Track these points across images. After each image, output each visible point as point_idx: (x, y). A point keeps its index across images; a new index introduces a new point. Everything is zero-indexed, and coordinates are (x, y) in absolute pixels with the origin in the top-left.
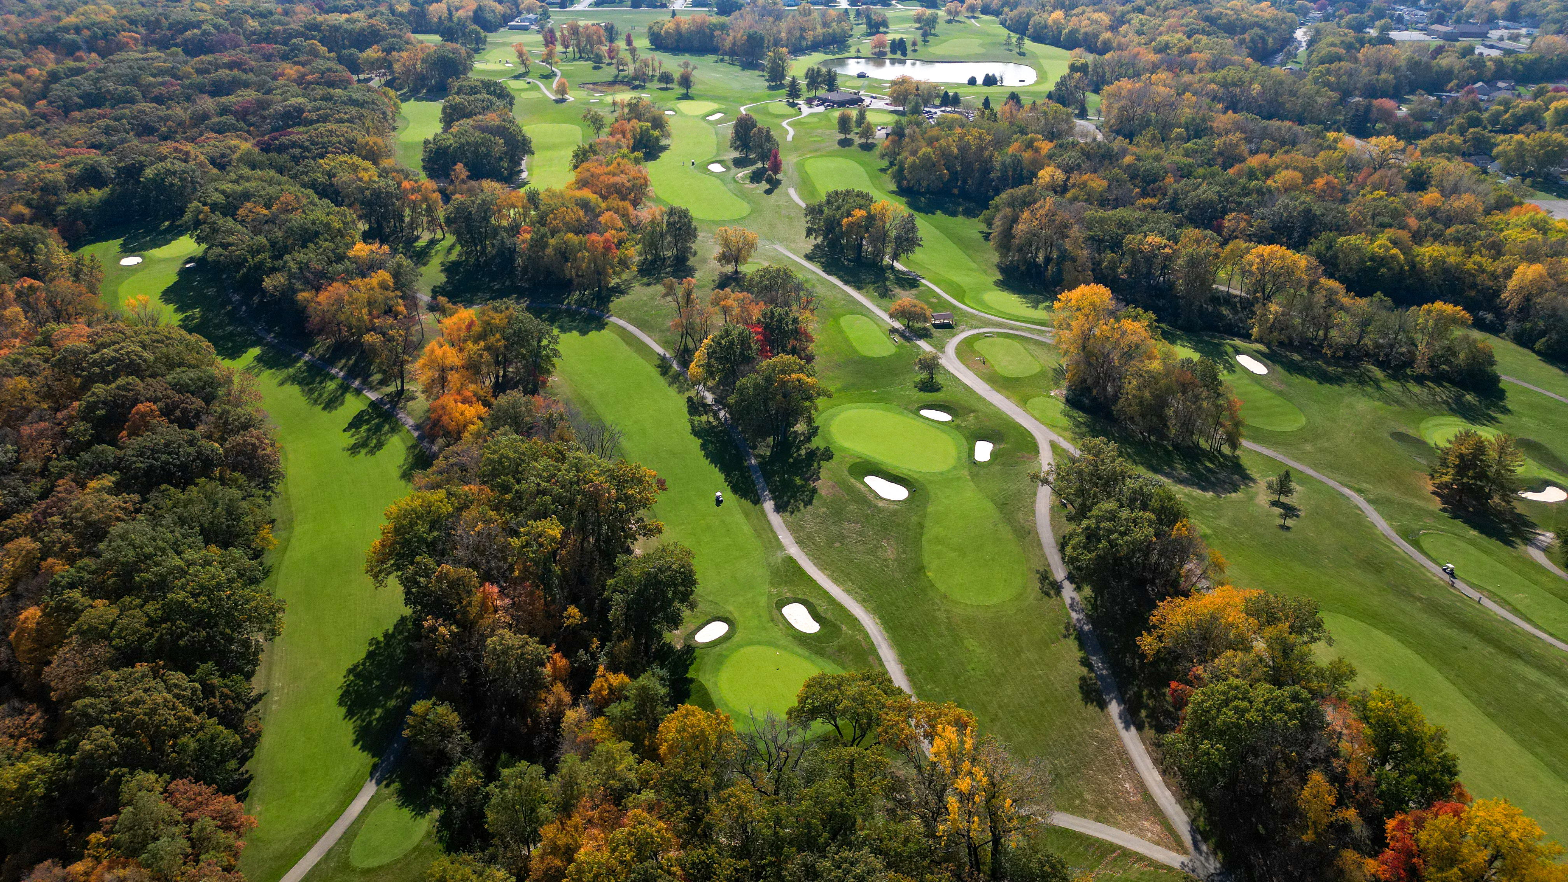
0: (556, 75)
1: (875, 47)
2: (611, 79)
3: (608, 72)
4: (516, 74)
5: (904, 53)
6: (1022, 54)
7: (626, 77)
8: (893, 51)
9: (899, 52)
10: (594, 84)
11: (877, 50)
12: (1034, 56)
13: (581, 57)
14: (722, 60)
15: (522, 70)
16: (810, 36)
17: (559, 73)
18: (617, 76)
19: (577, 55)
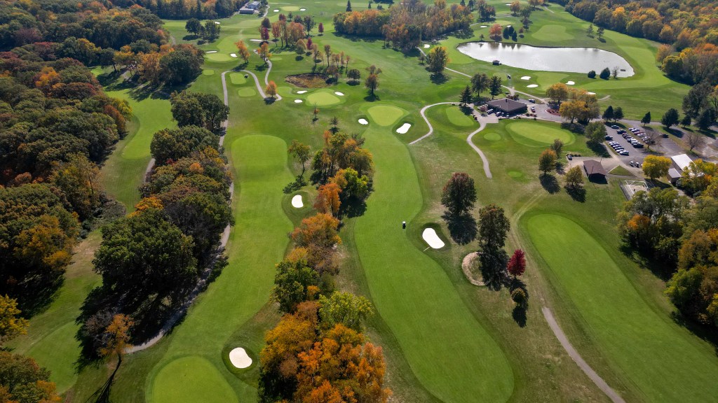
0: (268, 67)
1: (493, 33)
2: (310, 71)
3: (307, 64)
4: (237, 65)
5: (515, 38)
6: (603, 41)
7: (321, 69)
8: (506, 36)
9: (510, 37)
10: (297, 76)
11: (494, 35)
12: (612, 43)
13: (287, 46)
14: (388, 46)
15: (242, 61)
16: (446, 24)
17: (270, 65)
18: (314, 68)
19: (285, 45)
